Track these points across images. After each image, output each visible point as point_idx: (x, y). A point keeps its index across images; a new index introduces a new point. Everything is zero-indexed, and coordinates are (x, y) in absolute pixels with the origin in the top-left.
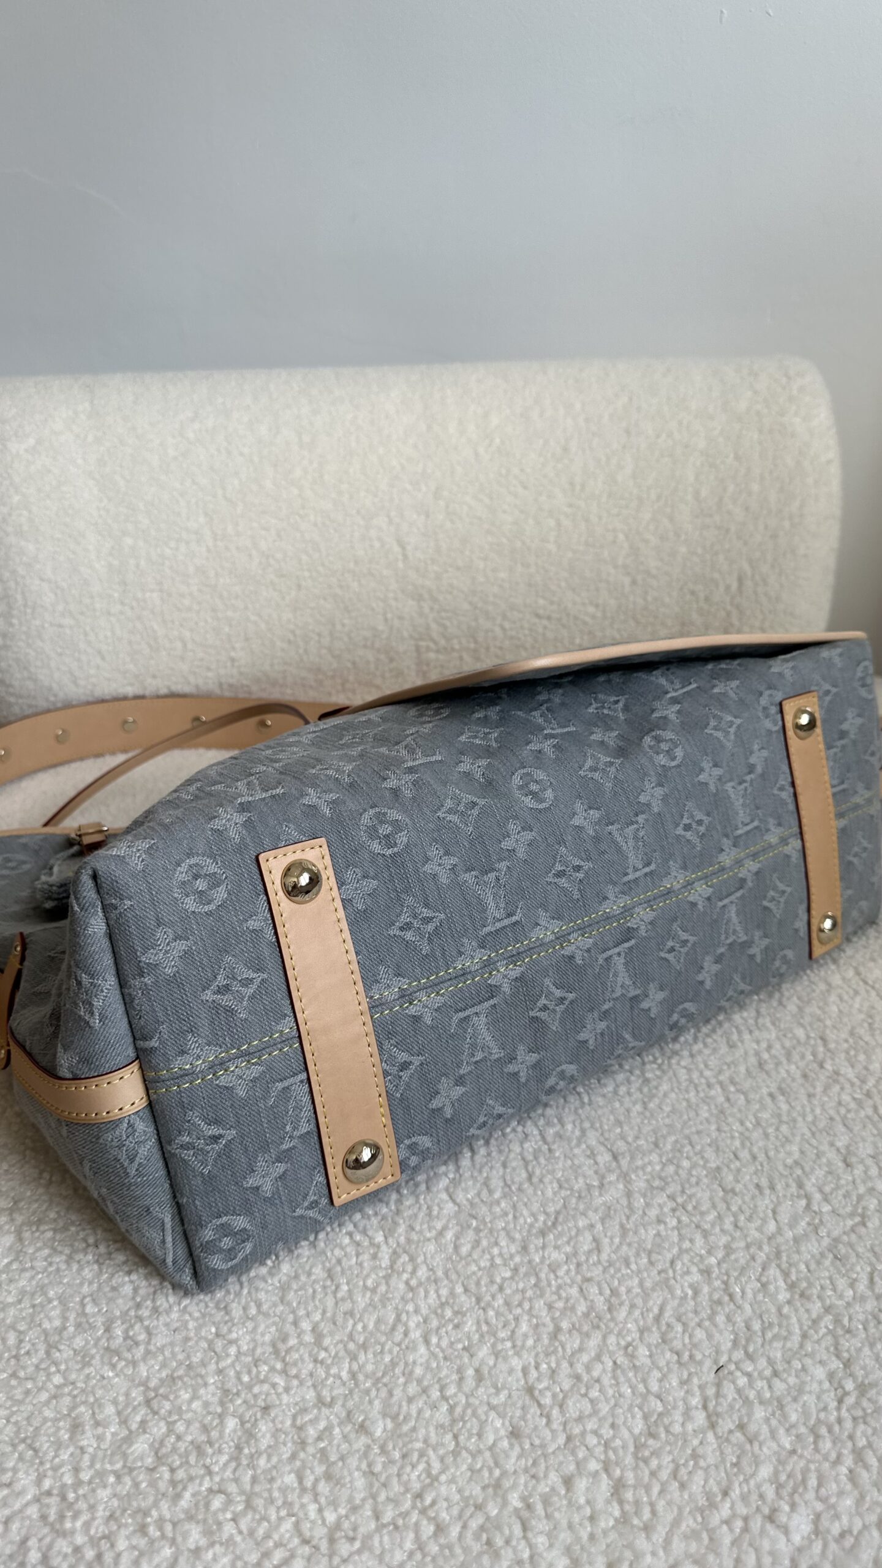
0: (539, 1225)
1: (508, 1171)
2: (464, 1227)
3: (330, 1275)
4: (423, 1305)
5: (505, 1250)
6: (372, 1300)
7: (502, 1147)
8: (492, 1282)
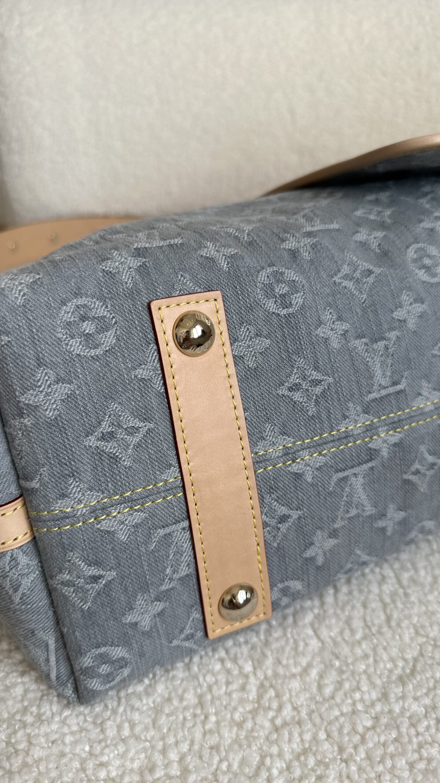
0: (398, 671)
1: (368, 611)
2: (329, 666)
3: (201, 703)
4: (286, 748)
5: (366, 697)
6: (238, 736)
7: (362, 587)
8: (354, 730)
